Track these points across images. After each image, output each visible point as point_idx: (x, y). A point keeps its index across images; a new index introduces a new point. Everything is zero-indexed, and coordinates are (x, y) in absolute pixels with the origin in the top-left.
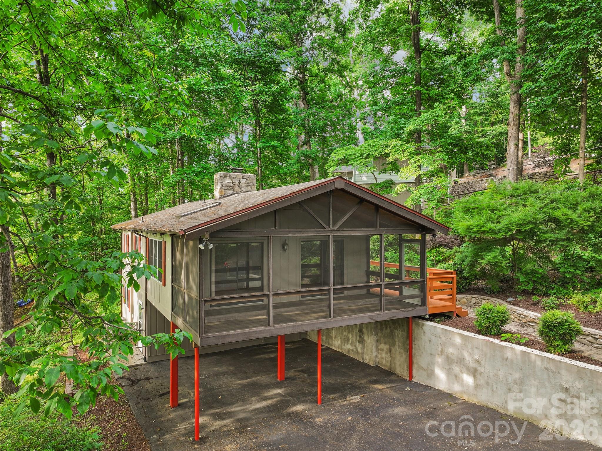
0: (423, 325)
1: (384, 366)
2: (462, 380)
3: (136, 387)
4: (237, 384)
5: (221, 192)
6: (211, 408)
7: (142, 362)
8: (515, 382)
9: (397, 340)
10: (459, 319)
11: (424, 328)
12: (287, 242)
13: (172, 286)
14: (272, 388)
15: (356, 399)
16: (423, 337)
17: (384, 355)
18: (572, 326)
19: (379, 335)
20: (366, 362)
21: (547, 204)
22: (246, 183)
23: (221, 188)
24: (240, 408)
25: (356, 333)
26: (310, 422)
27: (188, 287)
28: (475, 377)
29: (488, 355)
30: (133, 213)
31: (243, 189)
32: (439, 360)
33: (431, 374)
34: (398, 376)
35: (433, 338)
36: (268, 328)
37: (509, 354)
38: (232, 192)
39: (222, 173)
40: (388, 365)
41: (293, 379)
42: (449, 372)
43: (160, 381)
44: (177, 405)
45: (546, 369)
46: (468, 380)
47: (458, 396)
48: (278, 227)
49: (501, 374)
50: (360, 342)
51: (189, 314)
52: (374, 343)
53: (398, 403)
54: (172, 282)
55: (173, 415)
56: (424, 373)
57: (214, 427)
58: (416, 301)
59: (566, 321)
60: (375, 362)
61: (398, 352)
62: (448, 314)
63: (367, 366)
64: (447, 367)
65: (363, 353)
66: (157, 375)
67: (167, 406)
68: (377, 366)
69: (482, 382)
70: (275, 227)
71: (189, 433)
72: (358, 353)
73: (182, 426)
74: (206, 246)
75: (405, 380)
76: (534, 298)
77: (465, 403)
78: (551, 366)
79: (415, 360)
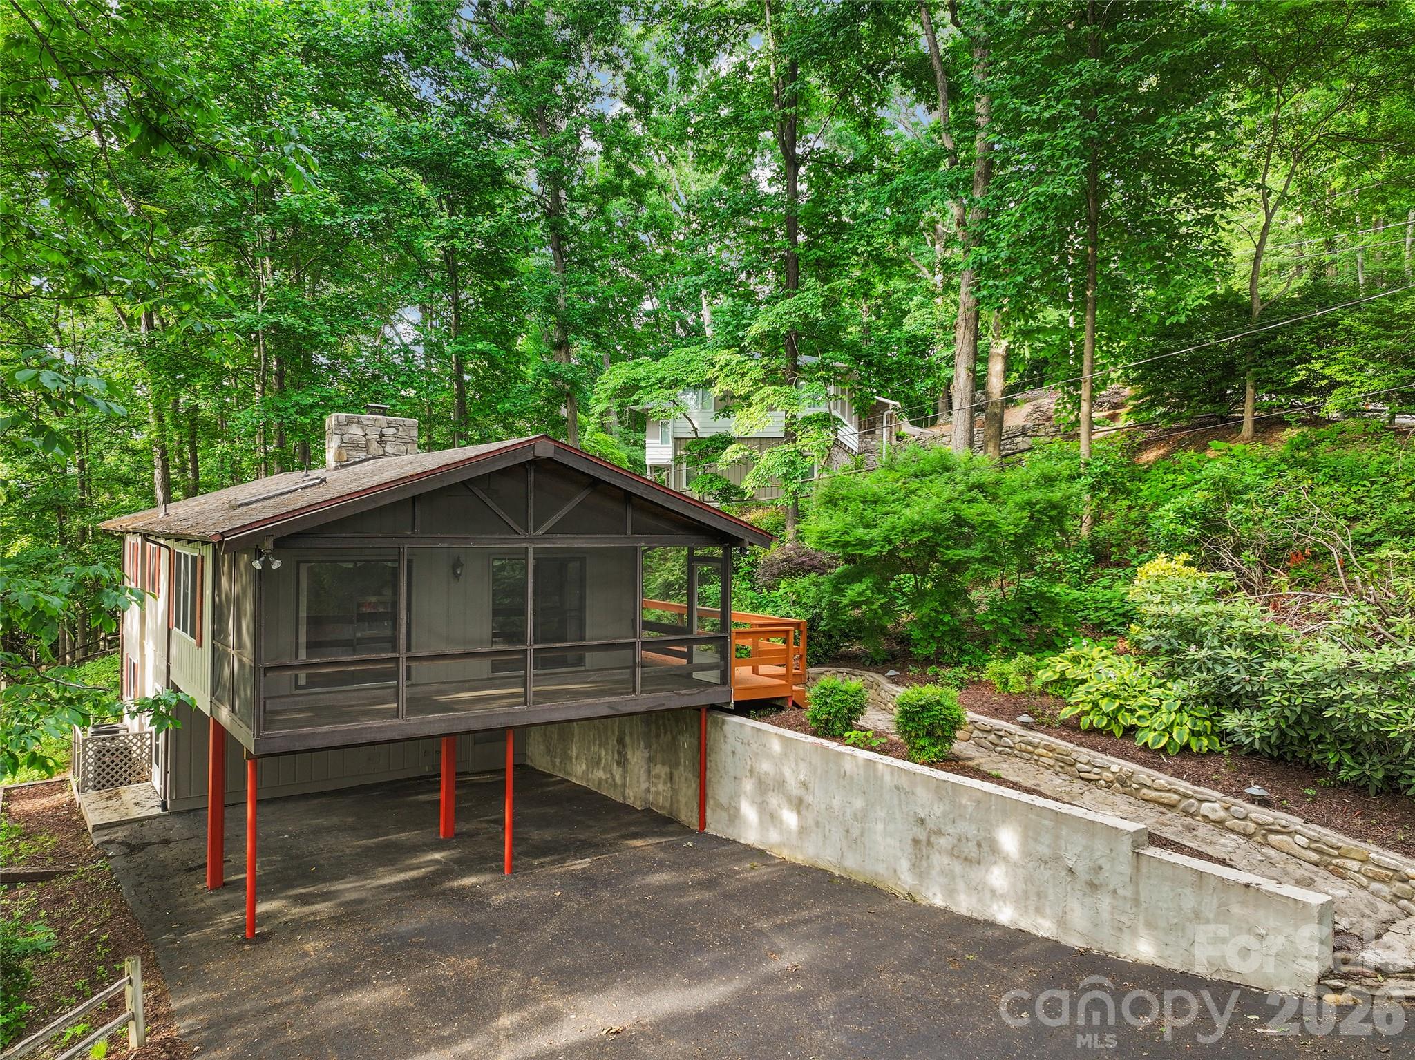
0: (724, 722)
1: (660, 808)
2: (781, 822)
3: (138, 858)
4: (354, 847)
5: (340, 454)
6: (293, 887)
7: (159, 811)
8: (856, 818)
9: (682, 755)
10: (797, 711)
11: (726, 727)
12: (462, 560)
13: (213, 645)
14: (424, 851)
15: (584, 863)
16: (723, 747)
17: (661, 787)
18: (947, 712)
19: (654, 747)
20: (629, 802)
21: (962, 493)
22: (395, 436)
23: (340, 447)
24: (349, 886)
25: (614, 746)
26: (479, 902)
27: (240, 645)
28: (799, 813)
29: (819, 771)
30: (159, 495)
31: (388, 449)
32: (748, 786)
33: (734, 816)
34: (683, 826)
35: (738, 745)
36: (396, 722)
37: (848, 766)
38: (363, 455)
39: (343, 416)
40: (668, 805)
41: (471, 835)
42: (762, 807)
43: (192, 845)
44: (219, 884)
45: (897, 788)
46: (790, 818)
47: (774, 852)
48: (418, 530)
49: (836, 803)
50: (618, 763)
51: (239, 697)
52: (643, 763)
53: (661, 866)
54: (213, 638)
55: (210, 901)
56: (724, 815)
57: (289, 917)
58: (712, 676)
59: (939, 703)
60: (646, 801)
61: (683, 779)
62: (779, 703)
63: (630, 809)
64: (759, 800)
65: (624, 785)
66: (187, 834)
67: (200, 887)
68: (648, 809)
69: (810, 822)
70: (413, 530)
71: (238, 928)
72: (615, 785)
73: (226, 919)
74: (266, 564)
75: (692, 832)
76: (930, 670)
77: (784, 863)
78: (904, 782)
79: (709, 792)
